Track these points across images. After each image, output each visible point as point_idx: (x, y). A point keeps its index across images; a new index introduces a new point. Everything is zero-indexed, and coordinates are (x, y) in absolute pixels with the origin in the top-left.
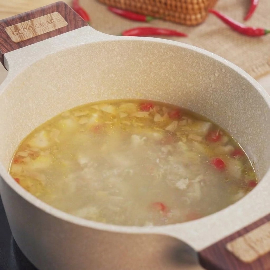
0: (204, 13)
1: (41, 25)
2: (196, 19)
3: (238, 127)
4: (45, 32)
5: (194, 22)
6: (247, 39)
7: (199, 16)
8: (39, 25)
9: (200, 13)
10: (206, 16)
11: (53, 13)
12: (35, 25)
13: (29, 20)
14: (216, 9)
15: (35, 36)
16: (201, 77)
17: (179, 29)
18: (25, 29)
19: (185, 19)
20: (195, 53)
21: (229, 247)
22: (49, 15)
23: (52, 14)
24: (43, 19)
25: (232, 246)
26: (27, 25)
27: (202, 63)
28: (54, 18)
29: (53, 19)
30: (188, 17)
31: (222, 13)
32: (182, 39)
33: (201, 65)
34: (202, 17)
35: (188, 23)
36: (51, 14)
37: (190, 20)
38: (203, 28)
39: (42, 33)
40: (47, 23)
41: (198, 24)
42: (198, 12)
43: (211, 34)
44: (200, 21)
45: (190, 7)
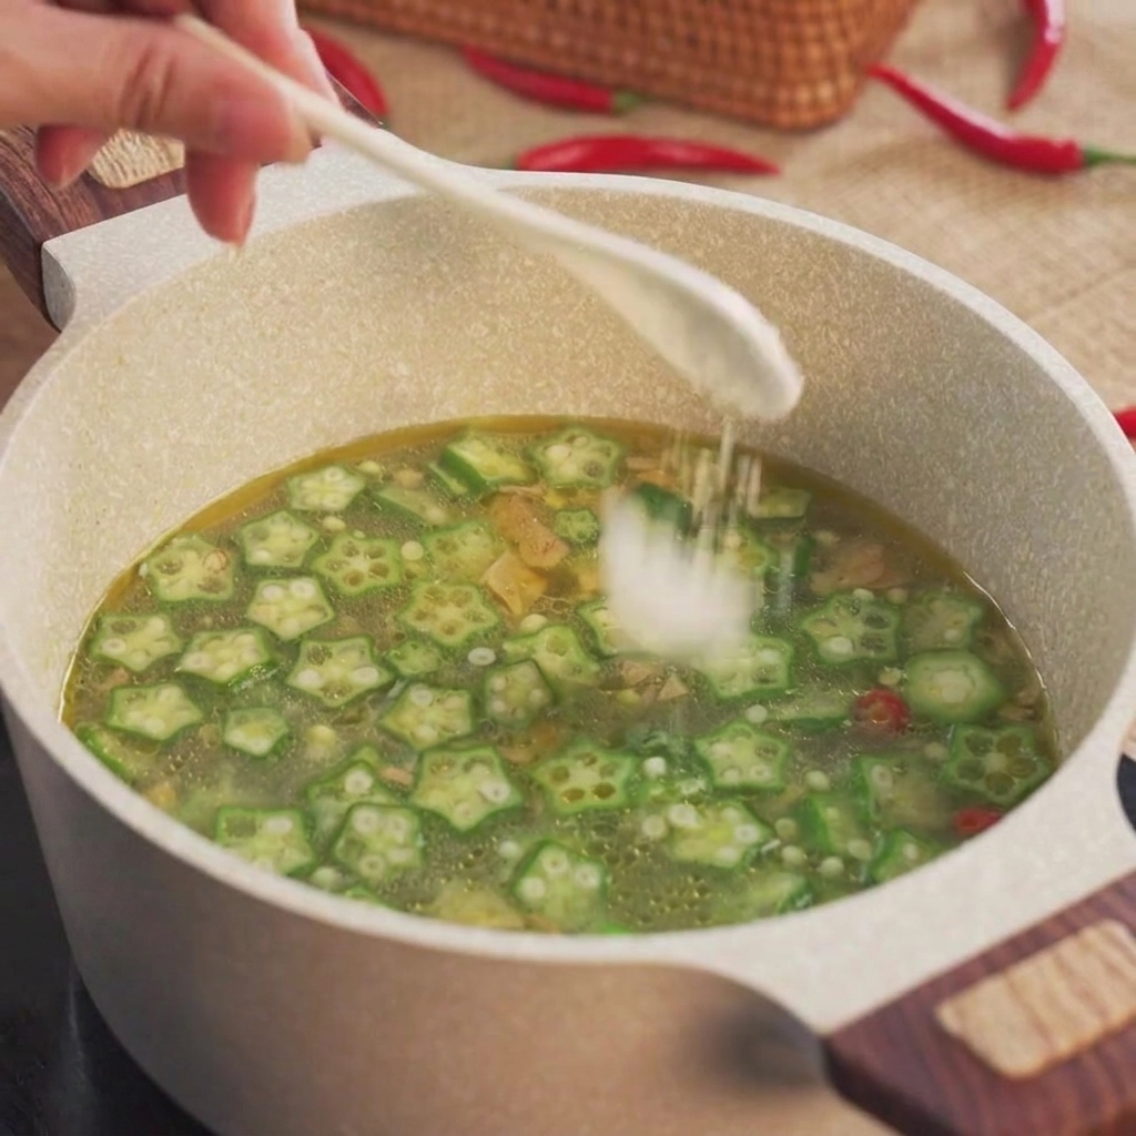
0: (846, 81)
2: (815, 104)
5: (807, 117)
7: (826, 91)
9: (832, 78)
10: (857, 90)
14: (896, 62)
16: (834, 337)
19: (770, 103)
20: (810, 241)
21: (949, 1016)
25: (961, 1014)
27: (839, 278)
30: (783, 95)
32: (758, 183)
33: (836, 288)
34: (838, 97)
35: (784, 118)
37: (792, 106)
38: (844, 140)
41: (823, 124)
42: (821, 72)
43: (873, 164)
44: (830, 110)
45: (790, 52)
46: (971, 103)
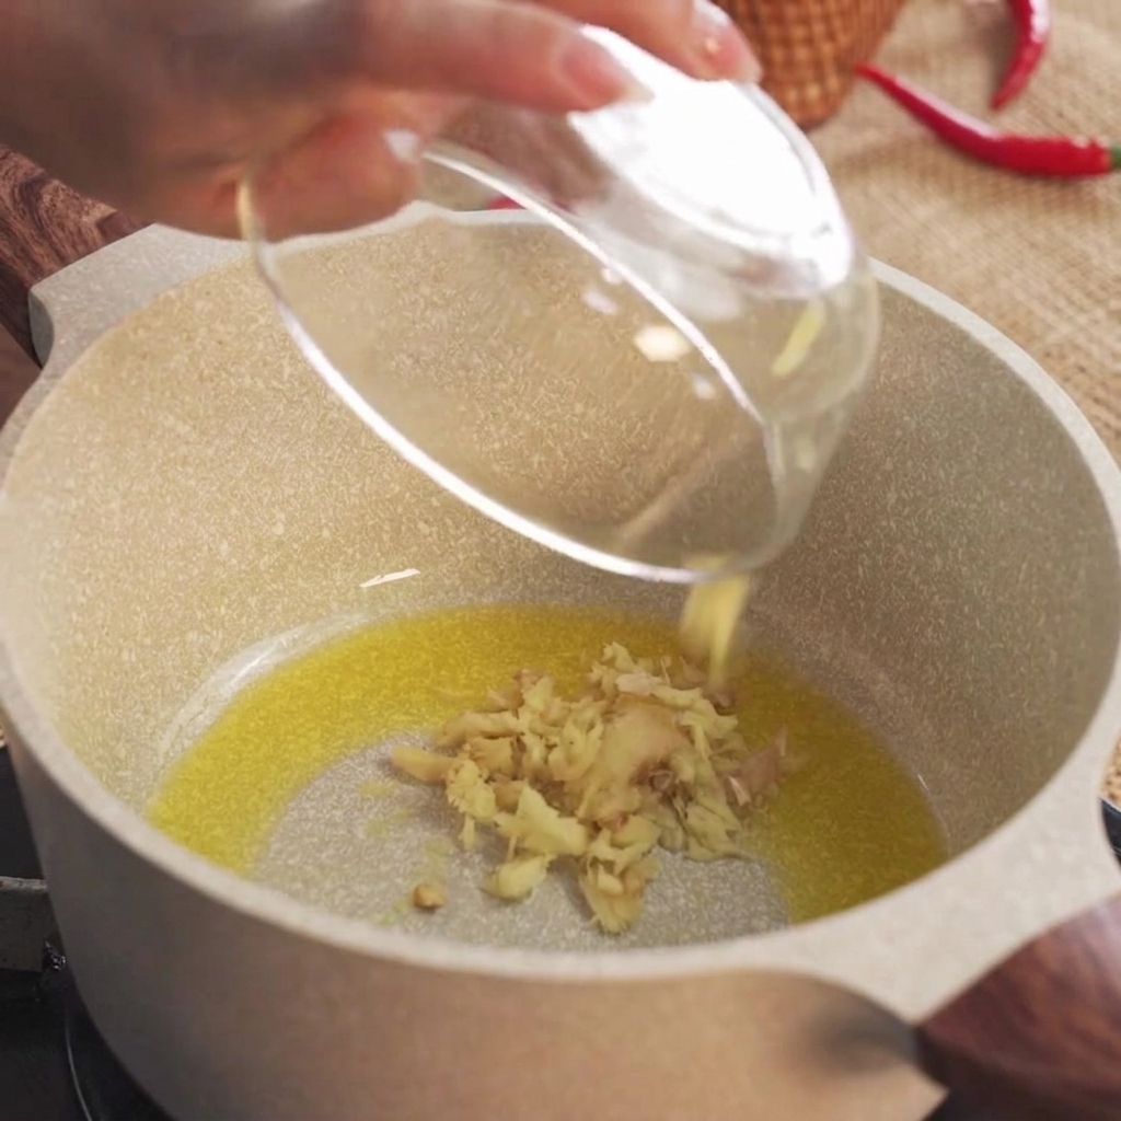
0: (833, 83)
2: (803, 105)
6: (1006, 182)
7: (813, 92)
9: (820, 79)
10: (845, 90)
14: (881, 63)
31: (904, 81)
41: (811, 124)
42: (808, 74)
44: (818, 112)
45: (778, 54)
46: (955, 101)
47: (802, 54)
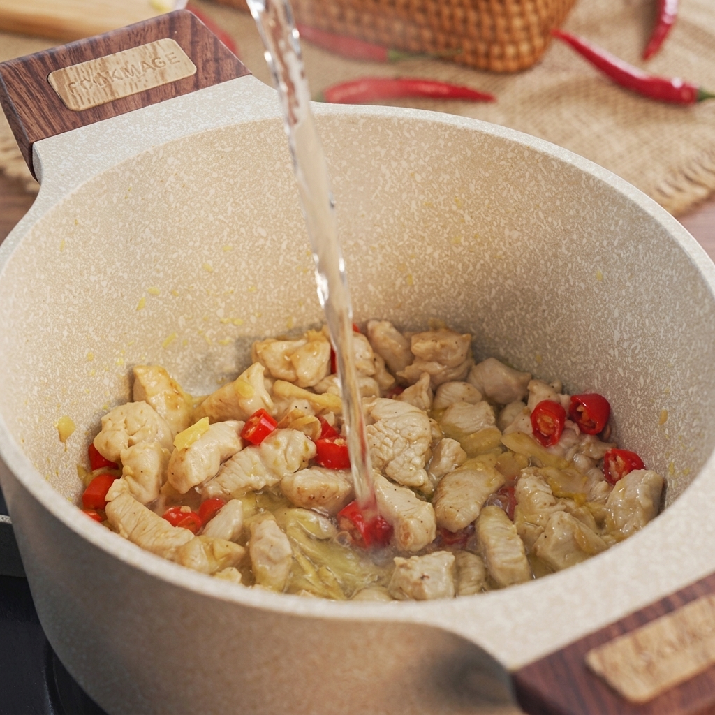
0: (538, 42)
1: (128, 72)
2: (518, 56)
3: (636, 347)
4: (135, 91)
5: (513, 65)
7: (524, 48)
8: (122, 73)
9: (529, 39)
10: (545, 47)
11: (160, 41)
12: (111, 73)
13: (95, 57)
14: (569, 29)
15: (111, 98)
17: (474, 82)
18: (85, 82)
19: (488, 55)
21: (594, 660)
22: (148, 45)
23: (158, 43)
24: (132, 56)
25: (602, 660)
26: (90, 71)
28: (161, 52)
29: (159, 55)
30: (496, 50)
31: (583, 40)
32: (482, 108)
33: (543, 183)
34: (533, 51)
35: (498, 65)
36: (155, 43)
37: (502, 57)
38: (536, 80)
39: (129, 93)
40: (143, 67)
41: (523, 69)
42: (521, 36)
43: (556, 96)
44: (527, 60)
45: (501, 22)
46: (618, 55)
47: (517, 23)
